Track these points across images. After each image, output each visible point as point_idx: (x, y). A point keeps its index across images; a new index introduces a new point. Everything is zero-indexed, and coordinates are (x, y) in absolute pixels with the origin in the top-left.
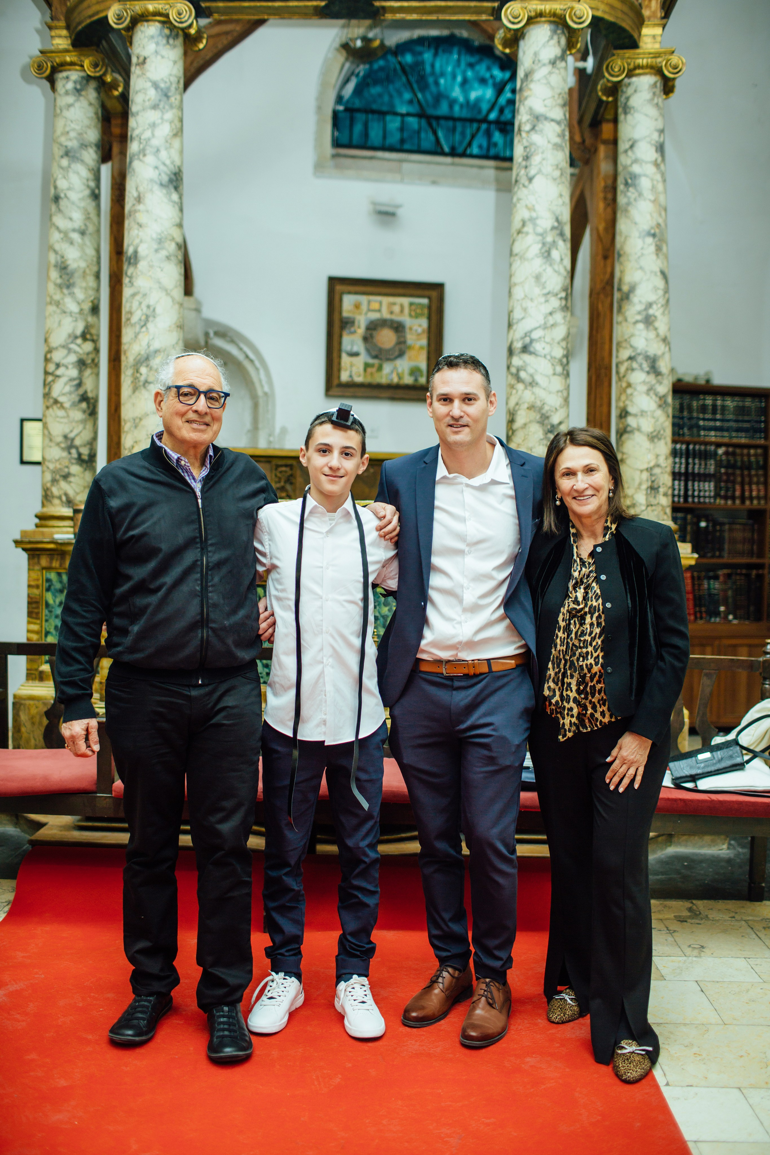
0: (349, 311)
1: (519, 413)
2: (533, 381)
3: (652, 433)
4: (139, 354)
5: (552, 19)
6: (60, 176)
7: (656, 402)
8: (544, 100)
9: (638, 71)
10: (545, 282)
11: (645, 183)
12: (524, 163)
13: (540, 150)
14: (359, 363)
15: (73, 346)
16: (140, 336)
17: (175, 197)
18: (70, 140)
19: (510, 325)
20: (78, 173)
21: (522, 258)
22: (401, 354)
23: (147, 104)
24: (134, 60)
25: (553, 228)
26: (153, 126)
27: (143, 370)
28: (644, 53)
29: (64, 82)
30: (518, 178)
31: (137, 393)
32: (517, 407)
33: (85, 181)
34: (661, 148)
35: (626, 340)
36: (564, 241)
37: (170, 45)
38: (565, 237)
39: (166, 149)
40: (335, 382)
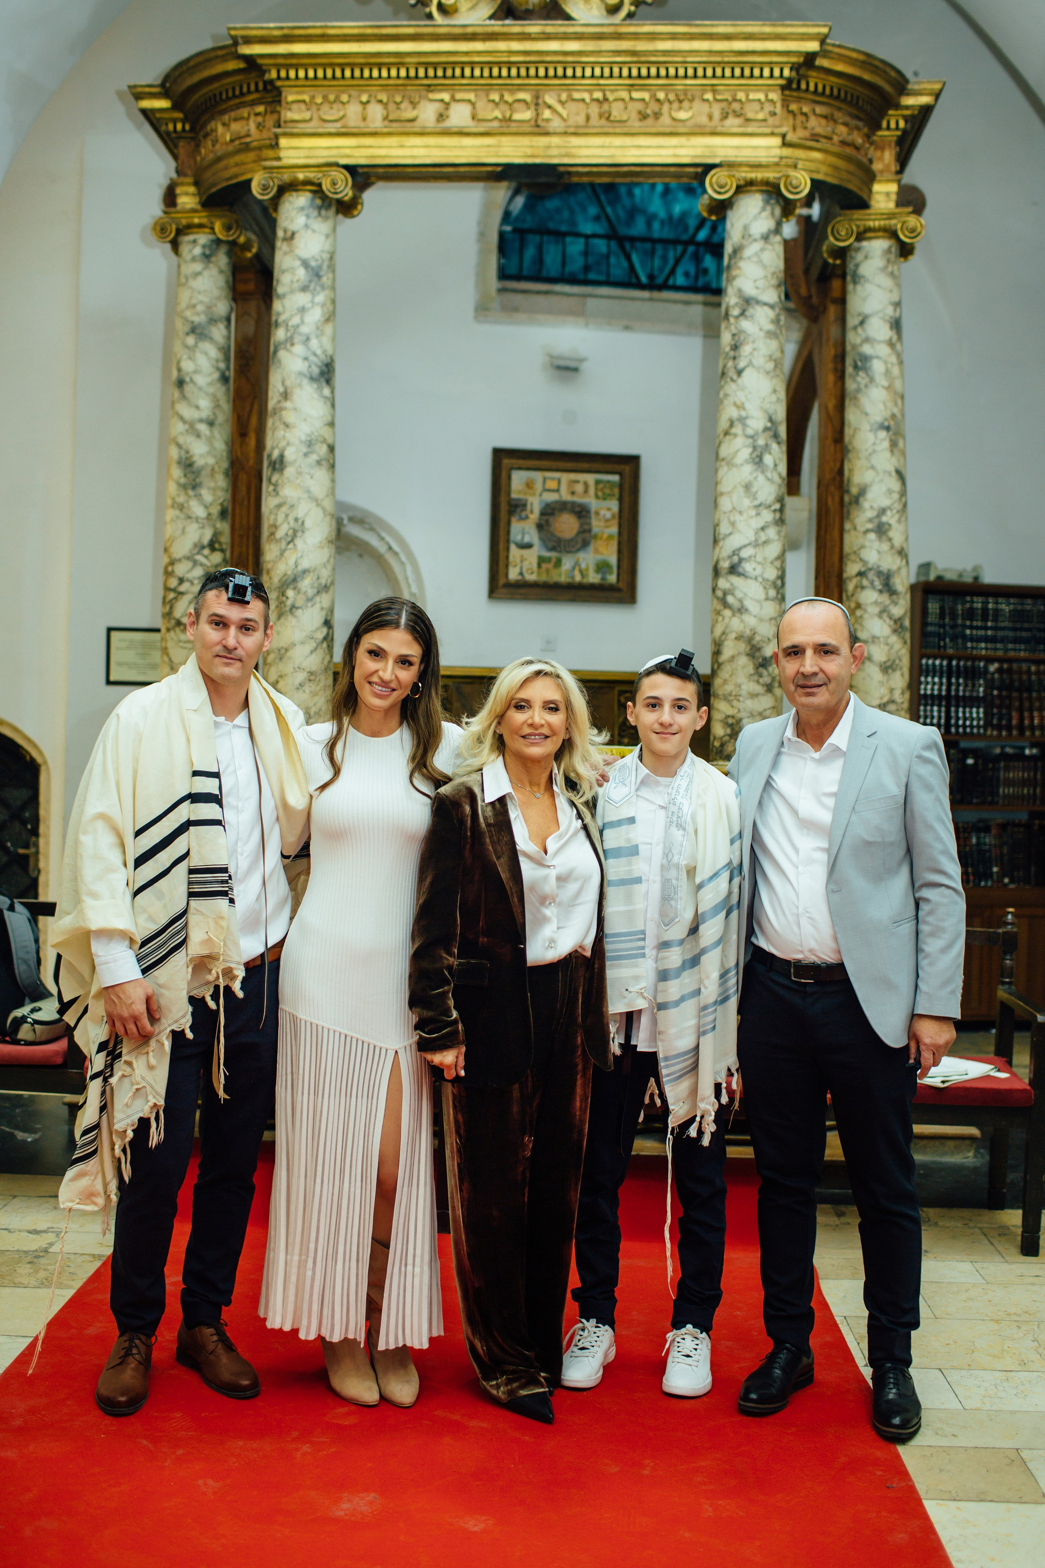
0: (520, 492)
1: (726, 643)
2: (742, 606)
3: (885, 663)
4: (285, 575)
5: (764, 188)
6: (185, 357)
7: (890, 626)
8: (755, 281)
9: (869, 235)
10: (756, 492)
11: (877, 367)
12: (732, 354)
13: (751, 339)
14: (531, 557)
15: (199, 558)
16: (287, 554)
17: (327, 391)
18: (198, 314)
19: (716, 541)
20: (206, 354)
21: (730, 464)
22: (585, 544)
23: (296, 285)
24: (280, 234)
25: (766, 429)
26: (303, 310)
27: (290, 593)
28: (876, 214)
29: (190, 246)
30: (726, 370)
31: (282, 620)
32: (724, 637)
33: (214, 363)
34: (896, 325)
35: (855, 553)
36: (779, 443)
37: (323, 217)
38: (780, 439)
39: (317, 337)
40: (502, 581)
